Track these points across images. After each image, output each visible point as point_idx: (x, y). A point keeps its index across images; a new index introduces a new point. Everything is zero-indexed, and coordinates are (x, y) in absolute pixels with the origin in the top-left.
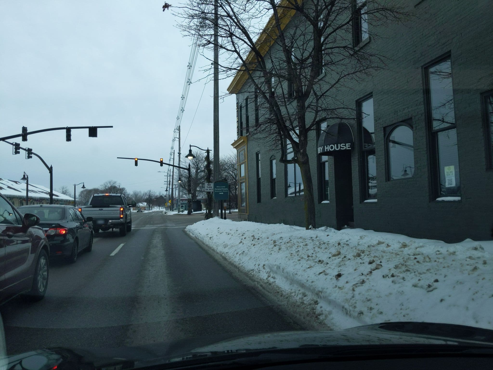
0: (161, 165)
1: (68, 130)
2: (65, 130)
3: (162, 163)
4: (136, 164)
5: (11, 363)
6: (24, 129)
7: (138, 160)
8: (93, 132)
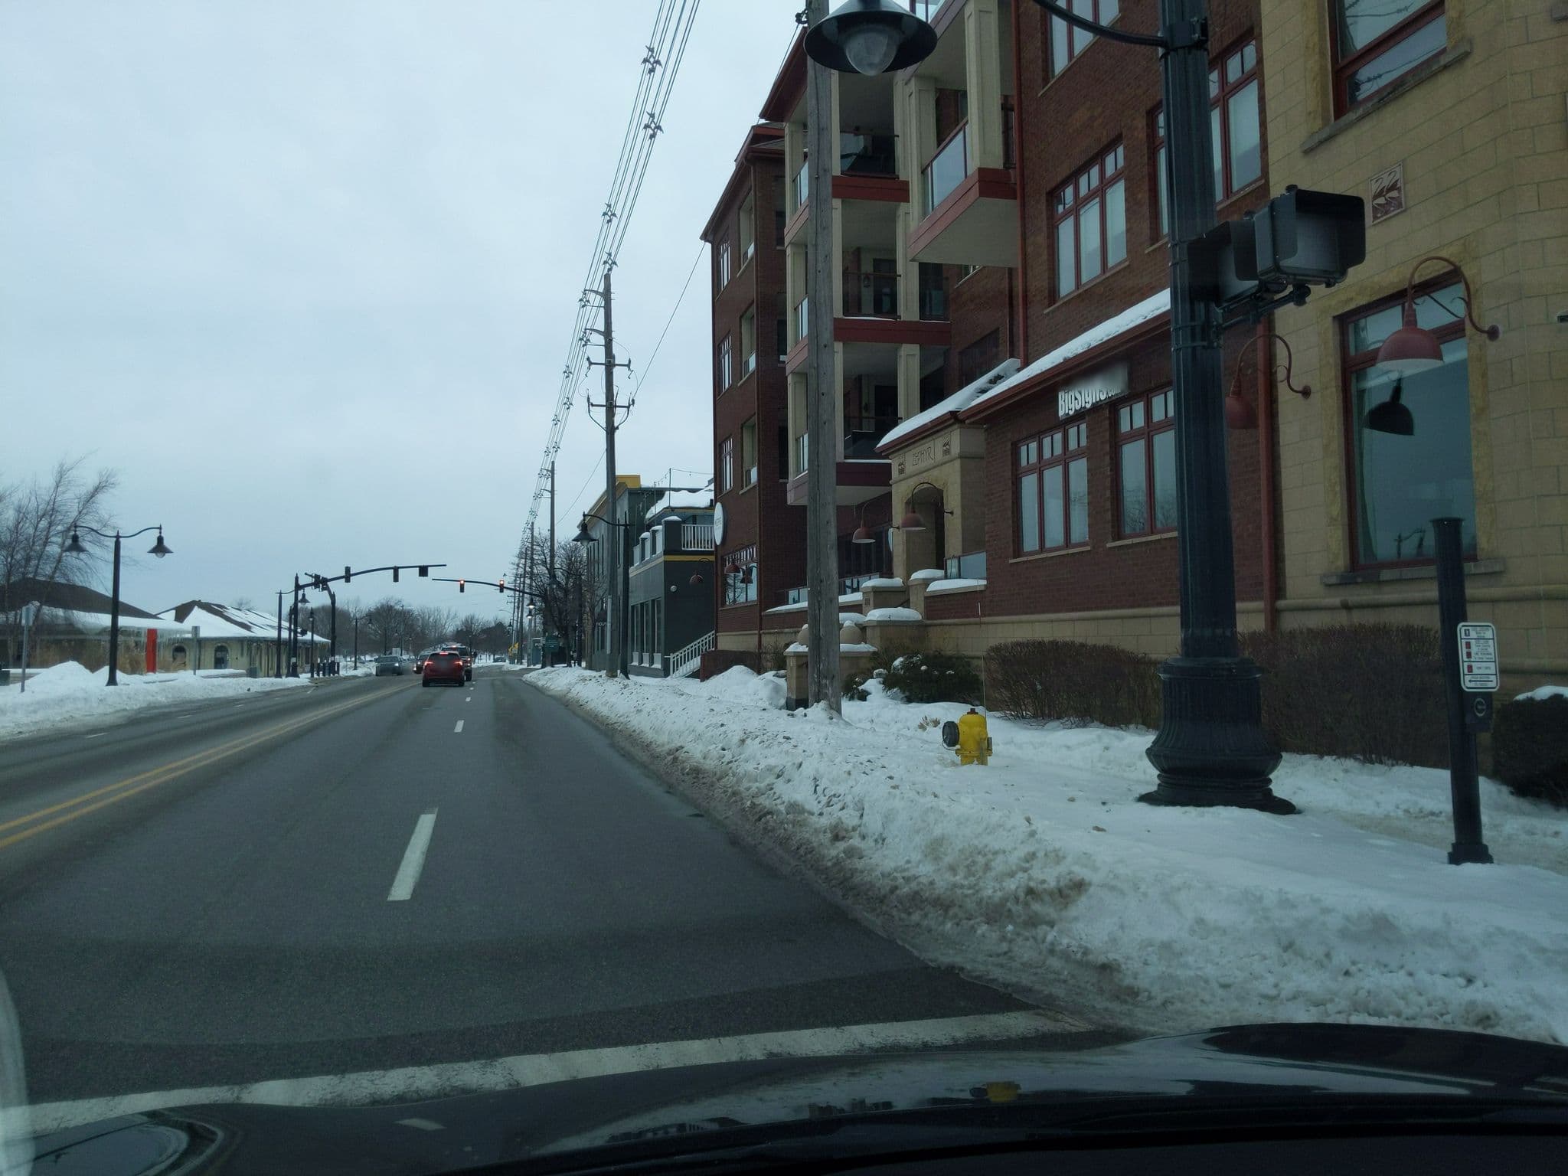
0: (502, 591)
1: (396, 570)
2: (392, 570)
3: (502, 588)
4: (462, 589)
5: (43, 1156)
6: (348, 569)
7: (466, 583)
8: (423, 571)
